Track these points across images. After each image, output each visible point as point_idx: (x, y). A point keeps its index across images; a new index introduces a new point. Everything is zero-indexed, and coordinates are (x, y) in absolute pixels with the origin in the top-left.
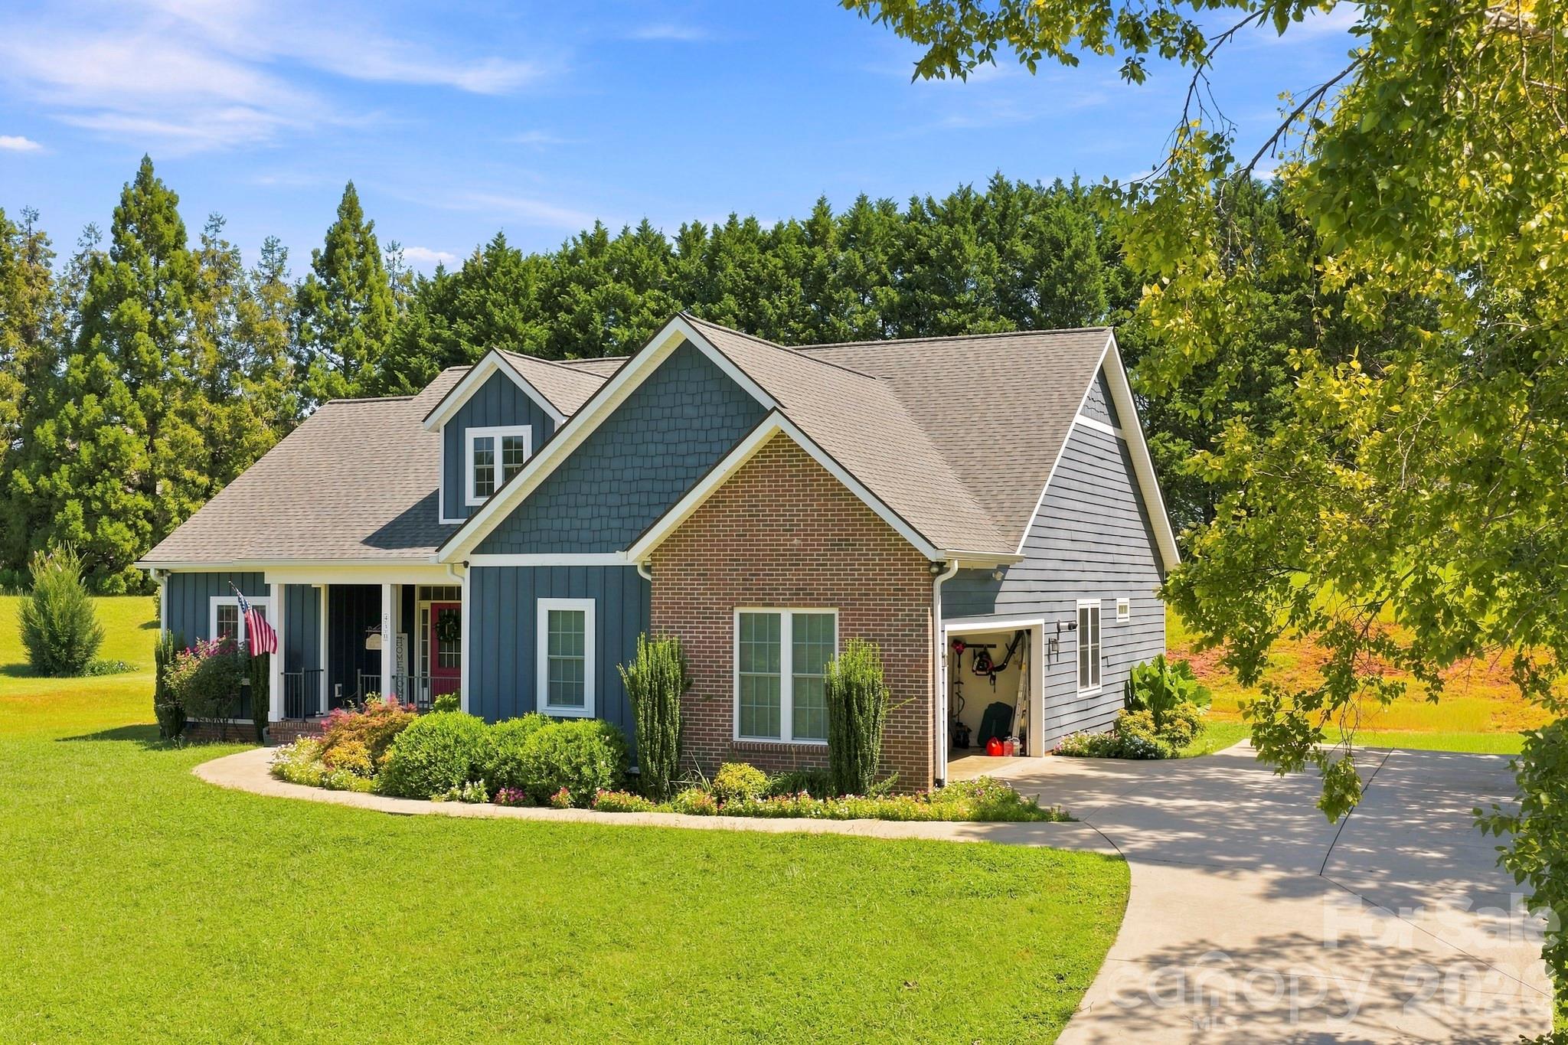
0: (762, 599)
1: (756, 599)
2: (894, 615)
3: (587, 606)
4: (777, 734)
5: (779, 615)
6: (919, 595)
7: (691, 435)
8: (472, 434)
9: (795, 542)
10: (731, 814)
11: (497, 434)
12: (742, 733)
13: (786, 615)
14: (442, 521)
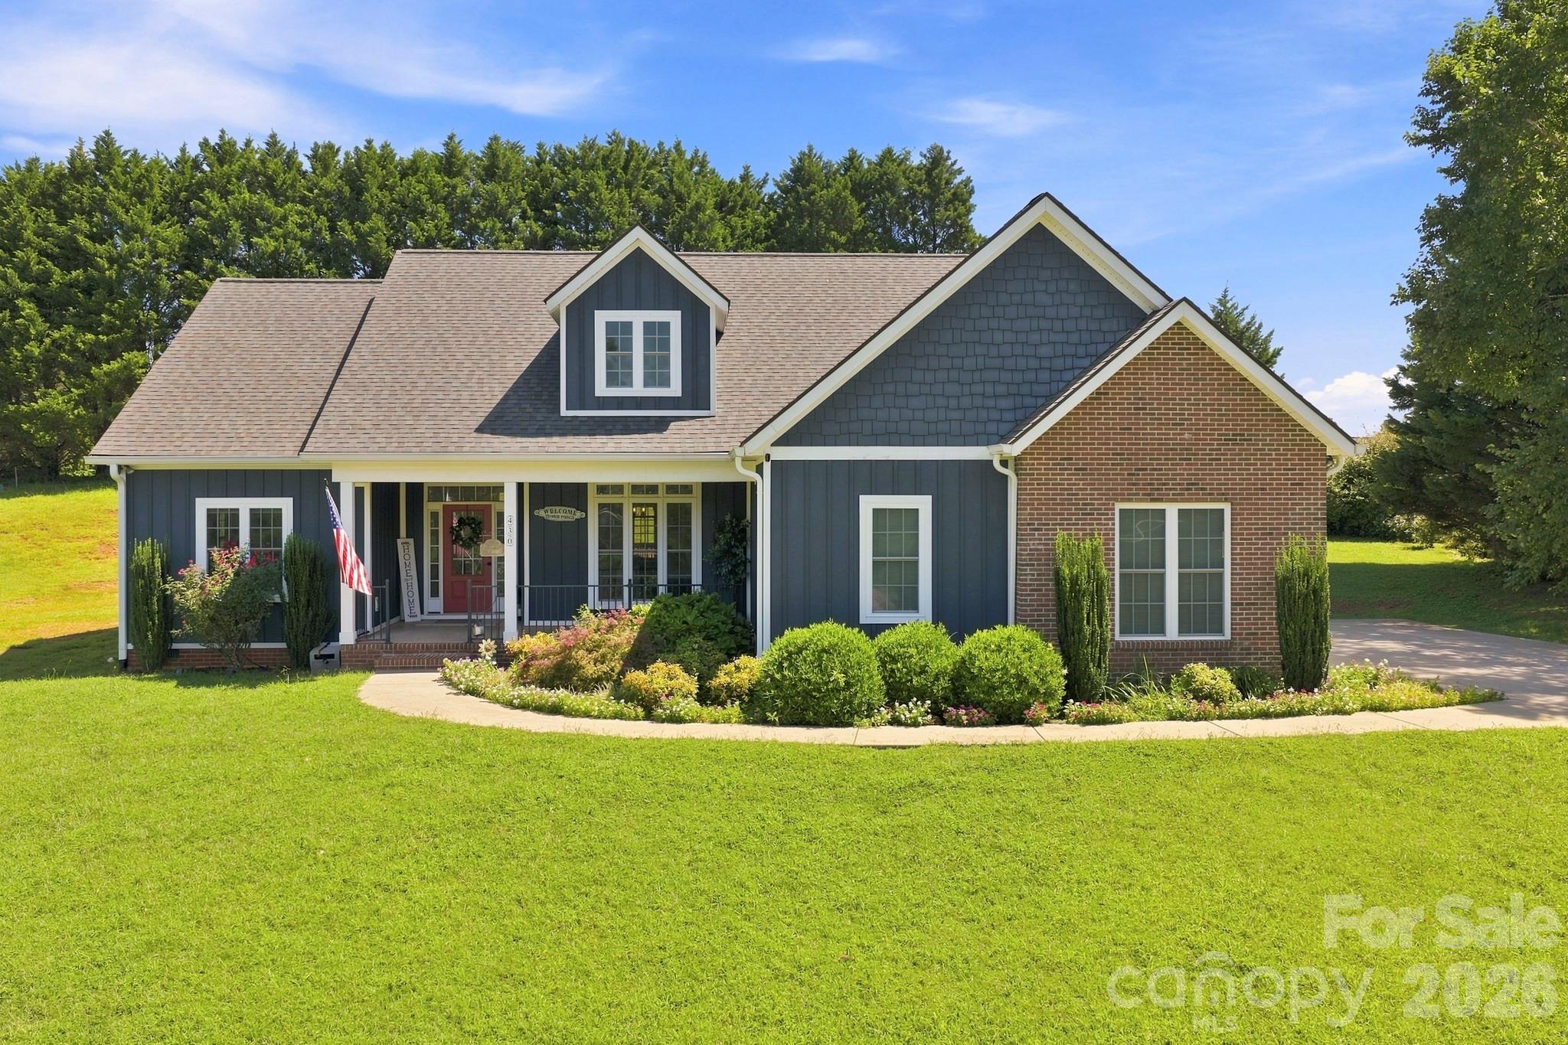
0: (1149, 495)
1: (1144, 495)
2: (1291, 509)
3: (923, 504)
4: (1161, 629)
5: (1163, 511)
6: (1318, 489)
7: (1044, 324)
8: (602, 318)
9: (1186, 436)
10: (1233, 717)
11: (638, 318)
12: (1122, 632)
13: (1172, 511)
14: (564, 412)
